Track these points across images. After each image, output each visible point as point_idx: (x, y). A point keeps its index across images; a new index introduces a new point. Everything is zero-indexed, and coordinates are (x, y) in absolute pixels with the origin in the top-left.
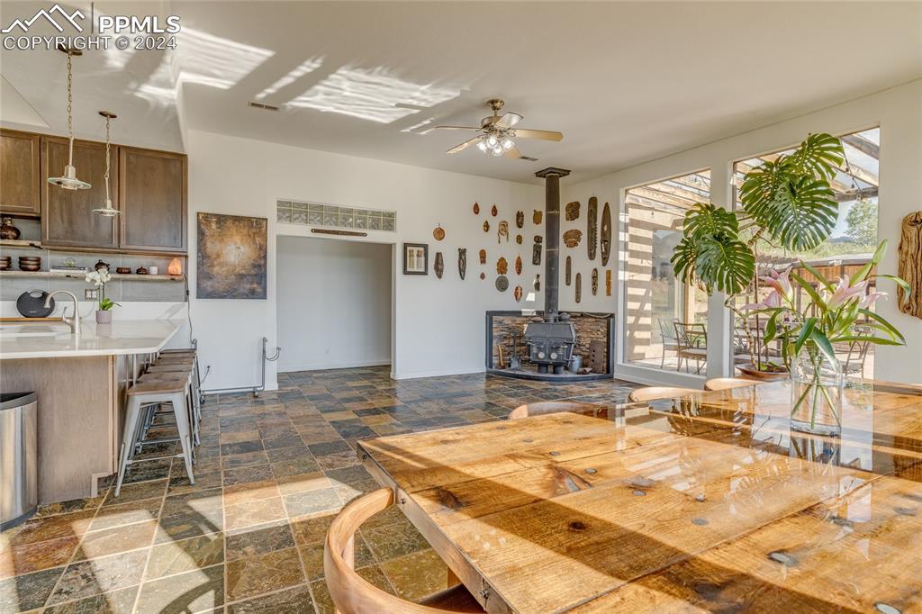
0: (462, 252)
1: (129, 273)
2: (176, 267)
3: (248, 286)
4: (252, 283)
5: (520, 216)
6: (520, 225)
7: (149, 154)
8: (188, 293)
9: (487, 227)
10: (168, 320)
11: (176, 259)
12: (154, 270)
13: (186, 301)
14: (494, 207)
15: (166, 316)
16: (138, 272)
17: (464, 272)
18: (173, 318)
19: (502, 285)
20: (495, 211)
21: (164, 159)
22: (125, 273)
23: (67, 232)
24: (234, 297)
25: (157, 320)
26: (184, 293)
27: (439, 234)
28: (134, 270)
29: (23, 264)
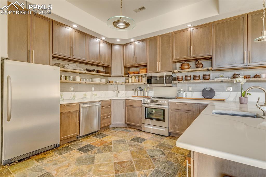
1: (250, 78)
12: (264, 75)
16: (255, 77)
22: (248, 78)
29: (204, 77)
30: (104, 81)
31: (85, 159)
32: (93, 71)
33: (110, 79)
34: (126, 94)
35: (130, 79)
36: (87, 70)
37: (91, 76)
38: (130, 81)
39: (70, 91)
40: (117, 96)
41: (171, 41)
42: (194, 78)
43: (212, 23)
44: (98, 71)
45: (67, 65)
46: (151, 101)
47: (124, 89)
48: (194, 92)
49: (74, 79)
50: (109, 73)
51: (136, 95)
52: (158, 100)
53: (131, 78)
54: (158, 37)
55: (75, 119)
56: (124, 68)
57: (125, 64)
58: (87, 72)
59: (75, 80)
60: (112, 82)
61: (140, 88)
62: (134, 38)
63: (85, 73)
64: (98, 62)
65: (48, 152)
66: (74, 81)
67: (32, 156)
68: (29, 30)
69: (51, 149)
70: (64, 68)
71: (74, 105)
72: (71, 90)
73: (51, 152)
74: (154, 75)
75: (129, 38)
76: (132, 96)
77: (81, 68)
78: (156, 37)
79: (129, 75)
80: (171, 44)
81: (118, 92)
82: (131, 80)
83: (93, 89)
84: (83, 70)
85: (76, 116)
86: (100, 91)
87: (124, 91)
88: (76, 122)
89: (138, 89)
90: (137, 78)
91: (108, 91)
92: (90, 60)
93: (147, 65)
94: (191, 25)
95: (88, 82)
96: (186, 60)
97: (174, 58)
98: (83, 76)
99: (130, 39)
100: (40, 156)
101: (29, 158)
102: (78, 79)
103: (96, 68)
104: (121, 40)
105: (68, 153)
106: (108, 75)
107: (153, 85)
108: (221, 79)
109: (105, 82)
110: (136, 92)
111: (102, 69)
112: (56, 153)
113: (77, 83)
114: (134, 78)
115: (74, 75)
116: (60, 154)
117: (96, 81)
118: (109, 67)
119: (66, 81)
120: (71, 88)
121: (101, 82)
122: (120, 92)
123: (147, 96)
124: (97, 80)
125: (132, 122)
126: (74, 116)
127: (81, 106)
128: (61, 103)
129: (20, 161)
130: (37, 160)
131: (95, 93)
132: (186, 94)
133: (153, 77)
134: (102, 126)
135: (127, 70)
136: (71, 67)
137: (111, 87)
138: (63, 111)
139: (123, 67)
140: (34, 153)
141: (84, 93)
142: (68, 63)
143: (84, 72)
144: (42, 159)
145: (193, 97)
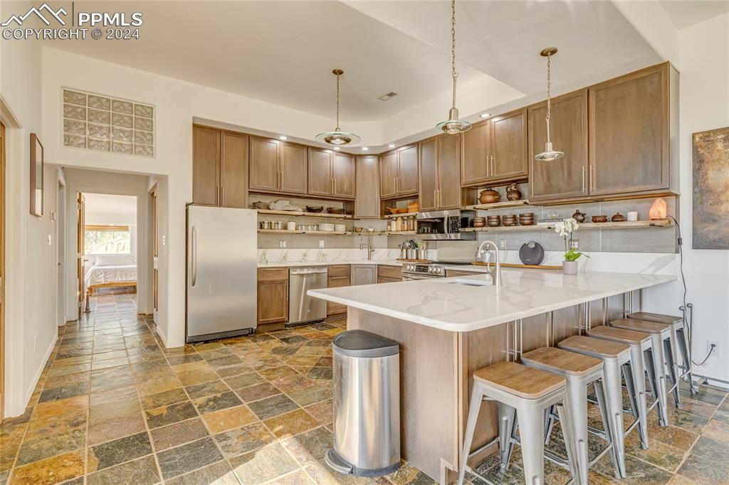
1: (605, 221)
2: (659, 209)
7: (619, 82)
8: (679, 241)
10: (653, 275)
11: (658, 200)
12: (632, 216)
13: (677, 252)
15: (650, 271)
16: (614, 219)
18: (658, 273)
21: (637, 80)
22: (600, 221)
23: (546, 187)
25: (638, 274)
26: (674, 242)
28: (609, 217)
29: (521, 220)
30: (341, 228)
31: (285, 350)
32: (320, 210)
33: (358, 224)
34: (388, 255)
35: (394, 223)
36: (309, 210)
37: (317, 221)
38: (394, 229)
39: (279, 248)
40: (369, 258)
41: (458, 146)
43: (527, 109)
44: (330, 211)
45: (273, 204)
46: (416, 268)
47: (386, 244)
48: (510, 251)
49: (285, 227)
50: (352, 213)
51: (405, 257)
52: (427, 267)
54: (436, 139)
55: (281, 294)
56: (381, 201)
57: (383, 195)
58: (307, 214)
59: (286, 229)
60: (360, 230)
61: (411, 242)
62: (395, 142)
63: (304, 215)
64: (327, 193)
65: (240, 338)
66: (284, 231)
67: (219, 339)
68: (218, 158)
69: (244, 335)
70: (270, 209)
71: (278, 270)
72: (281, 245)
73: (244, 338)
75: (384, 143)
76: (397, 259)
77: (298, 208)
78: (434, 137)
79: (391, 216)
80: (458, 153)
81: (371, 249)
82: (396, 226)
83: (322, 243)
84: (300, 210)
85: (283, 288)
86: (335, 248)
87: (384, 250)
88: (283, 299)
89: (408, 244)
90: (406, 222)
91: (353, 248)
92: (312, 192)
93: (418, 196)
94: (488, 115)
95: (310, 230)
97: (464, 181)
98: (302, 221)
99: (386, 145)
100: (230, 341)
101: (215, 340)
102: (292, 226)
103: (326, 205)
104: (371, 148)
105: (265, 342)
106: (350, 216)
108: (548, 223)
109: (344, 230)
110: (405, 250)
111: (340, 206)
112: (250, 340)
113: (292, 234)
114: (400, 221)
115: (285, 219)
116: (255, 341)
117: (325, 229)
118: (351, 201)
119: (271, 231)
120: (281, 242)
121: (335, 230)
122: (376, 250)
123: (423, 258)
124: (327, 228)
126: (280, 288)
127: (292, 272)
128: (259, 266)
129: (206, 342)
130: (225, 344)
131: (325, 251)
132: (492, 255)
134: (331, 312)
135: (388, 207)
136: (280, 206)
137: (357, 239)
138: (262, 279)
139: (379, 200)
140: (223, 336)
141: (304, 251)
142: (276, 198)
143: (302, 213)
144: (231, 344)
145: (506, 263)
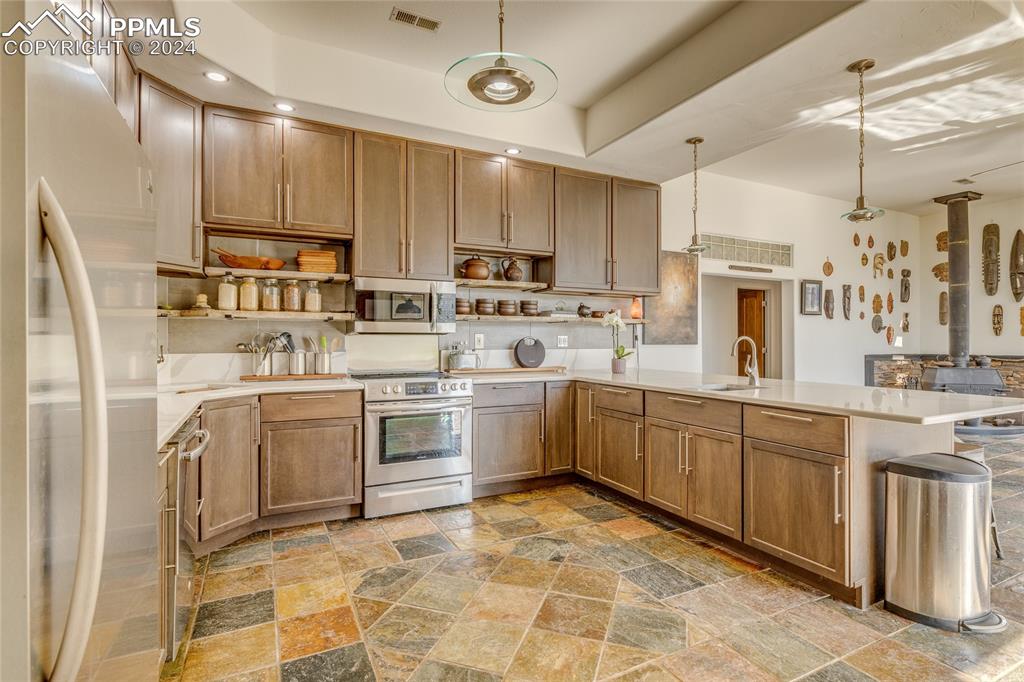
0: (847, 289)
3: (683, 330)
4: (686, 326)
5: (891, 247)
6: (891, 258)
8: (636, 338)
9: (865, 259)
14: (871, 237)
17: (849, 310)
19: (877, 326)
20: (871, 243)
22: (599, 317)
24: (673, 343)
27: (828, 269)
29: (524, 308)
35: (228, 290)
38: (229, 301)
42: (499, 307)
46: (407, 390)
48: (491, 351)
53: (234, 288)
56: (204, 229)
57: (217, 212)
61: (287, 335)
74: (381, 285)
82: (232, 297)
90: (274, 291)
93: (350, 241)
96: (478, 250)
97: (460, 237)
107: (380, 326)
114: (253, 290)
123: (326, 371)
125: (300, 499)
133: (377, 295)
139: (202, 224)
145: (487, 368)
